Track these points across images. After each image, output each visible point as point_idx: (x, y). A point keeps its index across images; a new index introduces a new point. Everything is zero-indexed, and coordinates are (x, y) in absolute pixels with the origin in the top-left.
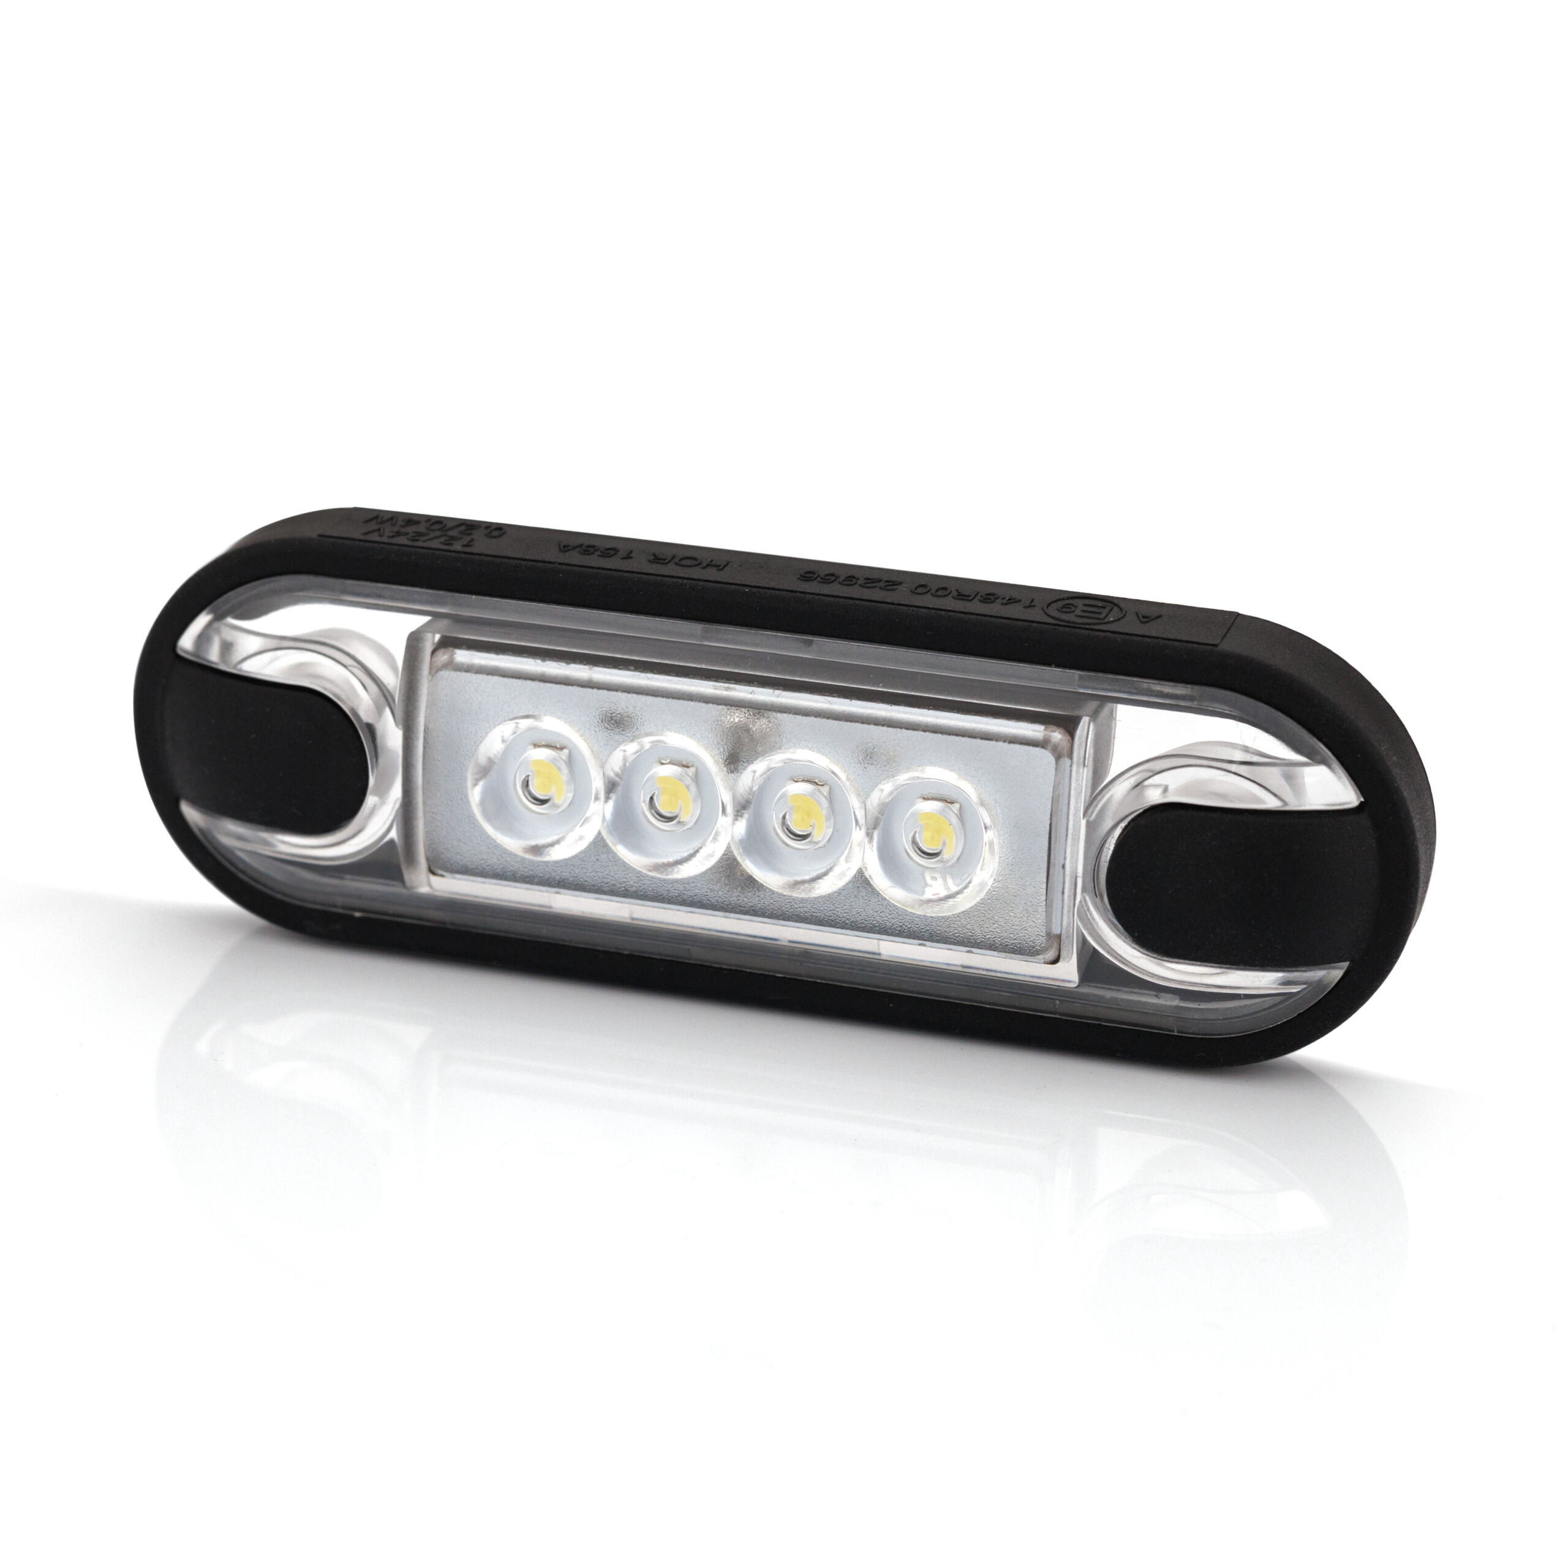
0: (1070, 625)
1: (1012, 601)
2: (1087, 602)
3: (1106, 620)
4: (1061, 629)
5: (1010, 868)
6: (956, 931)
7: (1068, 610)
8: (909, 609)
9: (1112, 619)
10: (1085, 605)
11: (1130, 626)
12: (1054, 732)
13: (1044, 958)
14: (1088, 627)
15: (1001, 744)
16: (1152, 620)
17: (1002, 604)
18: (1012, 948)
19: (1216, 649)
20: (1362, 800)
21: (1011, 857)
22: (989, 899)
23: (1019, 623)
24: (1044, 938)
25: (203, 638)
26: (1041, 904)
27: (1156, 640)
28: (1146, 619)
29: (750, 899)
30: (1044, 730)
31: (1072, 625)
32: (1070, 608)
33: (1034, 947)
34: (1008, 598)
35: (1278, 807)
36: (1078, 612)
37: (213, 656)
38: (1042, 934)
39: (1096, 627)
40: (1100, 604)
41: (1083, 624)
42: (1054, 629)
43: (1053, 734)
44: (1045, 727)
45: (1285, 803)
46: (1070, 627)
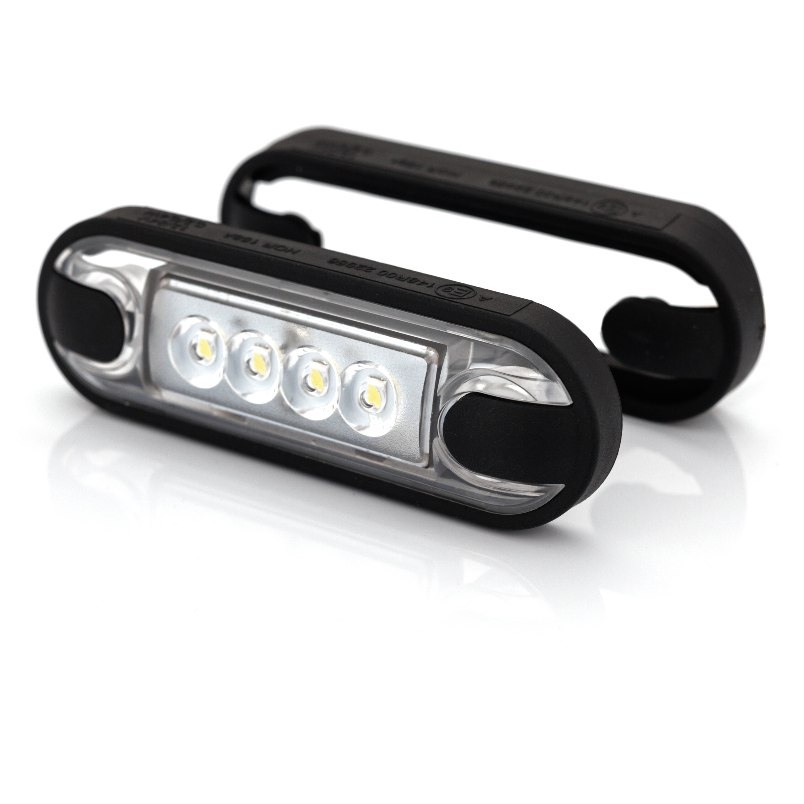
0: (442, 297)
1: (424, 283)
2: (459, 287)
3: (463, 297)
4: (437, 299)
5: (403, 416)
6: (380, 446)
7: (448, 290)
8: (370, 282)
9: (466, 297)
10: (458, 289)
11: (475, 302)
12: (431, 350)
13: (422, 465)
14: (451, 299)
15: (403, 353)
16: (486, 300)
17: (417, 284)
18: (405, 457)
19: (509, 317)
20: (572, 402)
21: (403, 411)
22: (394, 431)
23: (419, 294)
24: (418, 454)
25: (65, 263)
26: (417, 436)
27: (481, 310)
28: (483, 299)
29: (289, 417)
30: (427, 349)
31: (444, 298)
32: (449, 290)
33: (415, 458)
34: (422, 282)
35: (533, 401)
36: (452, 292)
37: (69, 272)
38: (418, 452)
39: (455, 300)
40: (465, 289)
41: (449, 298)
42: (434, 299)
43: (430, 351)
44: (427, 347)
45: (536, 400)
46: (442, 299)
